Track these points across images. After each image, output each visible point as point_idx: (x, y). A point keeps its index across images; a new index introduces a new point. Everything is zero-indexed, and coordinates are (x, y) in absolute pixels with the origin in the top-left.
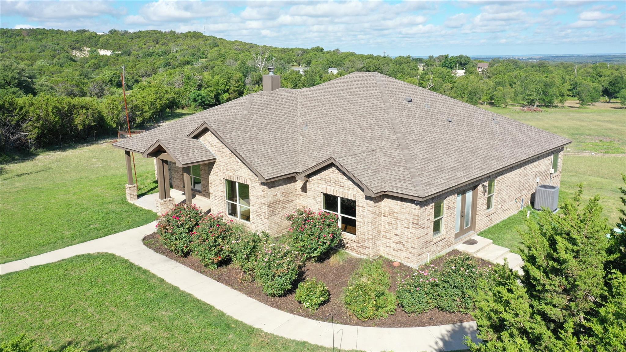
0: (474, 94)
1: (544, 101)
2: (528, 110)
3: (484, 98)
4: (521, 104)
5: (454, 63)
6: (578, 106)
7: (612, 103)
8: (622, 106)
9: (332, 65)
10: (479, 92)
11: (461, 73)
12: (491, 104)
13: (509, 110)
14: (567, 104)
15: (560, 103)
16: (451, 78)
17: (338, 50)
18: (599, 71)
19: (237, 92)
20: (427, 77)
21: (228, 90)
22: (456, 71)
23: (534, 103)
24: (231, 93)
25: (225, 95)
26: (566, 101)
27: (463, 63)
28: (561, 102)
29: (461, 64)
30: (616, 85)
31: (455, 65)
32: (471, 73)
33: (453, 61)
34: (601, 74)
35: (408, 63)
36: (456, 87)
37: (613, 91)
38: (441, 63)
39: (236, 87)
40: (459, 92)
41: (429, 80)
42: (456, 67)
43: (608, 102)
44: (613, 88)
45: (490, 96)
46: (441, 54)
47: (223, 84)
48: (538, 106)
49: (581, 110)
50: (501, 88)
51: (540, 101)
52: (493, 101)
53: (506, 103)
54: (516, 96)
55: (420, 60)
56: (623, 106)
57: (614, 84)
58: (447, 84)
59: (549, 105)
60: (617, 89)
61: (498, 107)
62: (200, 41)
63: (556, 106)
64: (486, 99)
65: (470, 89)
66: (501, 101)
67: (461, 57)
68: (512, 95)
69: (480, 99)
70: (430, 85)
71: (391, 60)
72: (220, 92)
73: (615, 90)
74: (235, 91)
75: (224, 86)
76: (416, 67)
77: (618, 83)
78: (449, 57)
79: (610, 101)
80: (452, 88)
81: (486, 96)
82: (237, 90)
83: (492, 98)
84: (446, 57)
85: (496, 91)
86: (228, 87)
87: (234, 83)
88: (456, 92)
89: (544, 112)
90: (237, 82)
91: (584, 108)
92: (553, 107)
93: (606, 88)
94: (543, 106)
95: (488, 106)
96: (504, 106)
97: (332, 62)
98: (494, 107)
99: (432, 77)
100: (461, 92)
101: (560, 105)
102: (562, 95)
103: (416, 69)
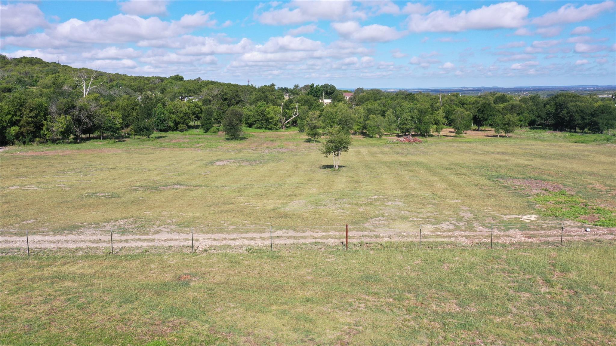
0: (345, 123)
1: (419, 129)
2: (407, 140)
3: (356, 127)
4: (395, 133)
5: (320, 92)
6: (453, 134)
7: (481, 130)
8: (495, 134)
9: (190, 94)
10: (351, 121)
11: (327, 101)
12: (363, 134)
13: (385, 141)
14: (442, 133)
15: (435, 132)
16: (318, 106)
17: (199, 78)
18: (460, 99)
19: (32, 125)
20: (292, 105)
21: (18, 121)
22: (322, 100)
23: (410, 132)
24: (23, 126)
25: (13, 128)
26: (442, 129)
27: (328, 92)
28: (437, 130)
29: (327, 93)
30: (485, 112)
31: (321, 94)
32: (339, 101)
33: (319, 90)
34: (463, 102)
35: (272, 91)
36: (324, 116)
37: (482, 119)
38: (307, 92)
39: (31, 117)
40: (328, 121)
41: (295, 108)
42: (322, 96)
43: (477, 130)
44: (482, 115)
45: (362, 125)
46: (307, 84)
47: (8, 113)
48: (413, 136)
49: (457, 139)
50: (374, 116)
51: (416, 130)
52: (365, 131)
53: (381, 132)
54: (389, 125)
55: (286, 90)
56: (497, 134)
57: (483, 111)
58: (314, 111)
59: (424, 134)
60: (486, 117)
61: (372, 137)
62: (37, 67)
63: (432, 136)
64: (358, 129)
65: (340, 117)
66: (375, 131)
67: (326, 86)
68: (385, 124)
69: (351, 128)
70: (296, 114)
71: (254, 88)
72: (5, 124)
73: (484, 118)
74: (28, 123)
75: (10, 116)
76: (282, 95)
77: (487, 110)
78: (315, 86)
79: (479, 128)
80: (320, 117)
81: (358, 125)
82: (33, 122)
83: (365, 127)
84: (312, 85)
85: (368, 119)
86: (18, 118)
87: (27, 111)
88: (324, 121)
89: (424, 143)
90: (31, 111)
91: (460, 137)
92: (429, 136)
93: (476, 116)
94: (419, 135)
95: (361, 137)
96: (378, 136)
97: (190, 91)
98: (368, 138)
99: (297, 105)
100: (330, 121)
101: (436, 134)
102: (437, 123)
103: (281, 97)
